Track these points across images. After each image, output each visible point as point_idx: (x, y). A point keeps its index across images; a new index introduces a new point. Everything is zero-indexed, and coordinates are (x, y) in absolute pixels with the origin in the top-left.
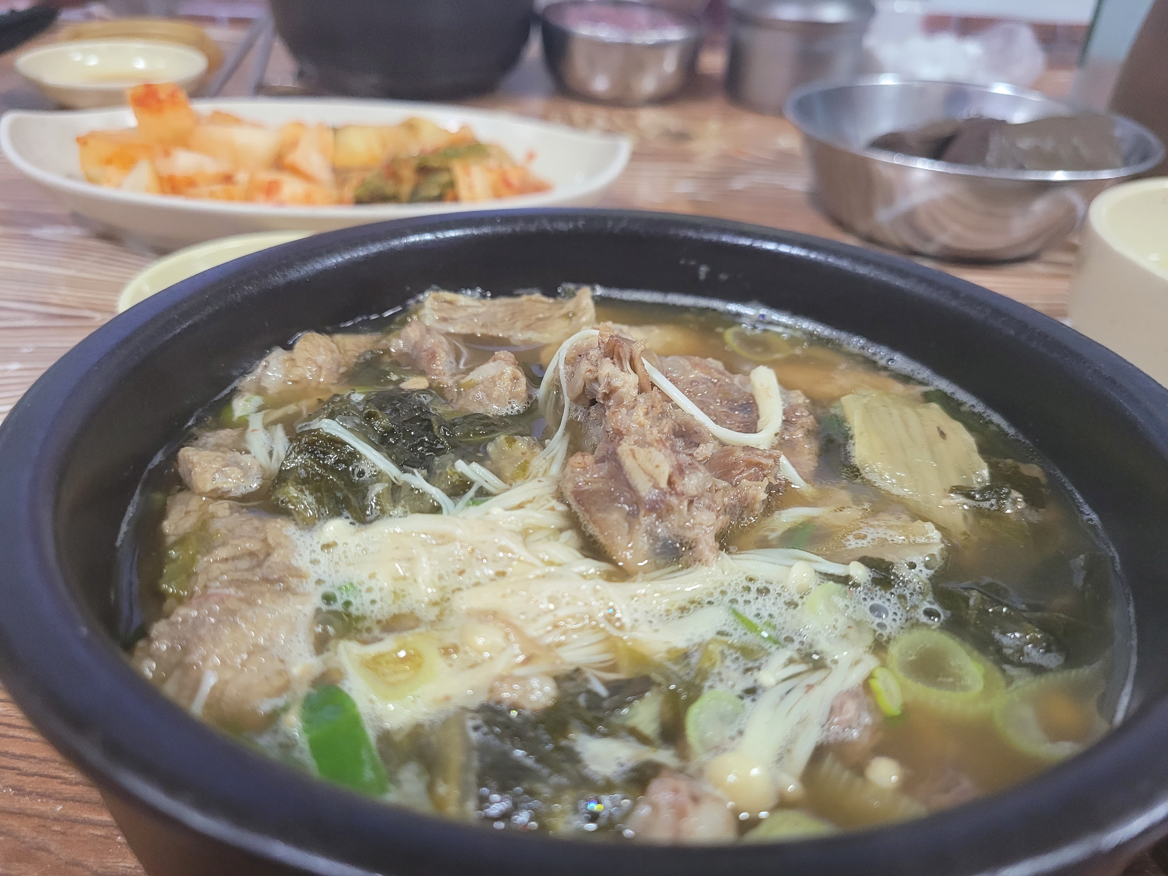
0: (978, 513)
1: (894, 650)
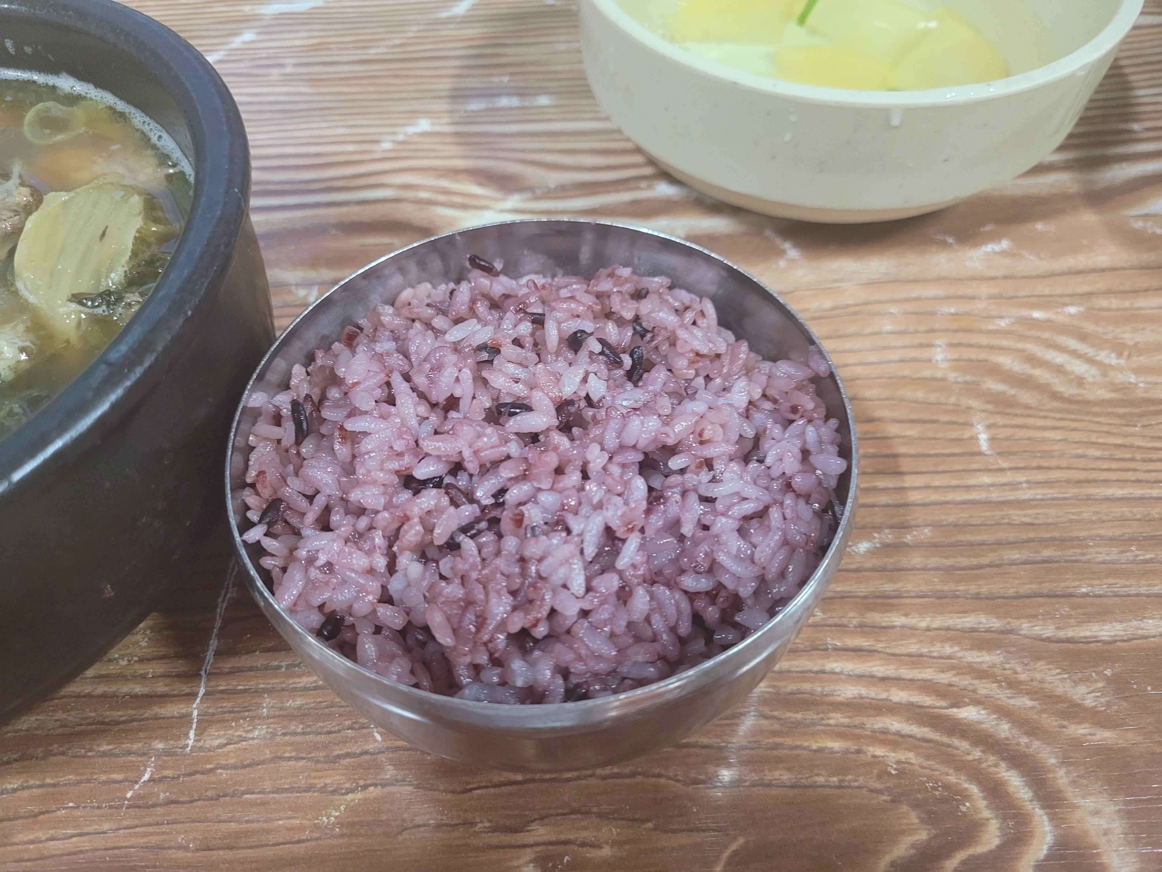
0: (94, 319)
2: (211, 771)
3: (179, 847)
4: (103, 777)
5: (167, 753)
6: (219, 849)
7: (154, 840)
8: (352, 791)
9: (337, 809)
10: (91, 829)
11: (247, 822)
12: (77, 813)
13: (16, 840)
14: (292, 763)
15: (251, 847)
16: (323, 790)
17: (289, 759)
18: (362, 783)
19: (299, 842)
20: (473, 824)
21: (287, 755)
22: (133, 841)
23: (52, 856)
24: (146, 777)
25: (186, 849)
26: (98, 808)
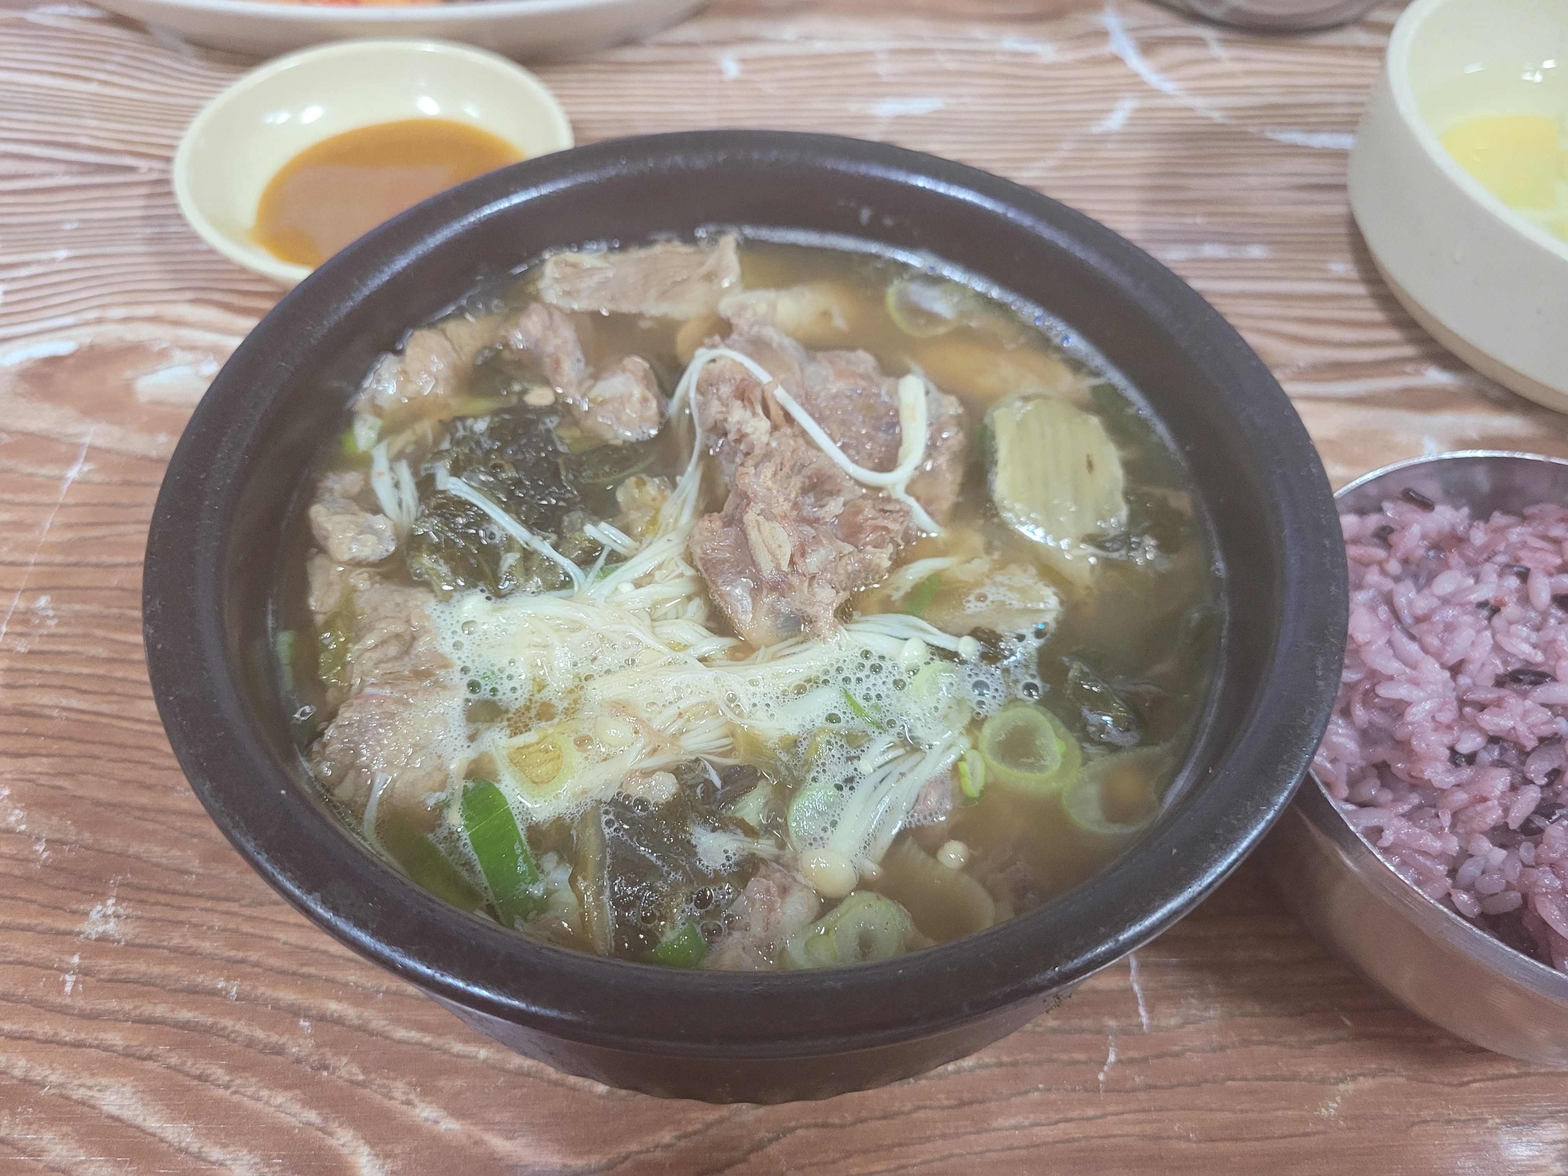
0: (1107, 564)
1: (987, 730)
2: (1177, 1055)
3: (1179, 1138)
4: (1065, 1057)
5: (1124, 1032)
6: (1224, 1140)
7: (1149, 1129)
8: (1342, 1081)
9: (1335, 1101)
10: (1075, 1114)
11: (1242, 1111)
12: (1053, 1096)
13: (995, 1124)
14: (1265, 1048)
15: (1257, 1139)
16: (1309, 1078)
17: (1259, 1043)
18: (1348, 1072)
19: (1306, 1135)
20: (1485, 1121)
21: (1255, 1038)
22: (1127, 1129)
23: (1045, 1144)
24: (1112, 1058)
25: (1189, 1140)
26: (1074, 1090)
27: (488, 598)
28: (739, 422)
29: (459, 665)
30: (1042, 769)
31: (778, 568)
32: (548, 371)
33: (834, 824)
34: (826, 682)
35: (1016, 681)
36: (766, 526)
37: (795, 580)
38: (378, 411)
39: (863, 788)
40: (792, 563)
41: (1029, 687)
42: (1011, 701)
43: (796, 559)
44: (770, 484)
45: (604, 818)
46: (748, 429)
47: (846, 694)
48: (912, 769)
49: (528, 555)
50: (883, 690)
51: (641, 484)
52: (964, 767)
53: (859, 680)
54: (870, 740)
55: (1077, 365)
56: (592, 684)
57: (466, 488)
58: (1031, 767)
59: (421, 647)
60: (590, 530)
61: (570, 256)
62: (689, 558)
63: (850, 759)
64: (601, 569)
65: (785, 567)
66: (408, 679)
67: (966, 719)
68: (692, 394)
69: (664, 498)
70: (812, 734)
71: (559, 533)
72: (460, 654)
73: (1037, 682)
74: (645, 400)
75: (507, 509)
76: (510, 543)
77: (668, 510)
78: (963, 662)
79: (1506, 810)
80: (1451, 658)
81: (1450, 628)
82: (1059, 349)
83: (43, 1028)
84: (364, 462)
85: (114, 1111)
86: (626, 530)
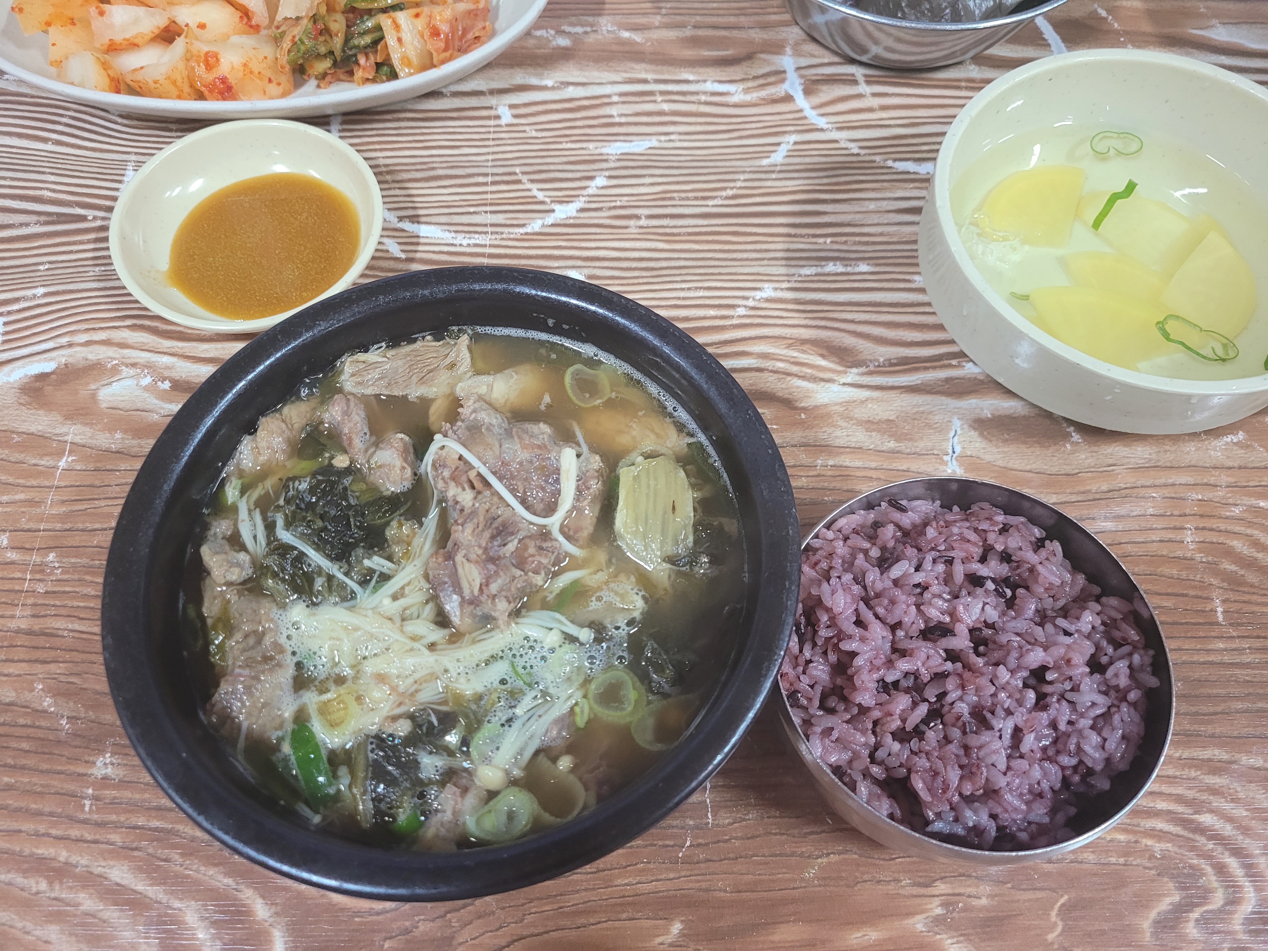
0: (679, 574)
1: (593, 686)
2: (727, 841)
3: (720, 890)
4: (660, 843)
5: (697, 827)
6: (745, 891)
7: (704, 885)
8: (820, 857)
9: (814, 869)
10: (663, 877)
11: (759, 875)
12: (651, 866)
13: (616, 883)
14: (778, 837)
15: (765, 891)
16: (801, 855)
17: (776, 834)
18: (825, 852)
19: (794, 888)
20: (900, 881)
21: (773, 831)
22: (691, 885)
23: (644, 894)
24: (688, 843)
25: (726, 891)
26: (664, 863)
27: (308, 606)
28: (454, 496)
29: (290, 650)
30: (623, 709)
31: (472, 592)
32: (345, 444)
33: (498, 749)
34: (502, 658)
35: (614, 654)
36: (467, 565)
37: (483, 598)
38: (241, 474)
39: (516, 725)
40: (481, 589)
41: (621, 658)
42: (609, 667)
43: (484, 587)
44: (470, 538)
45: (370, 747)
46: (459, 499)
47: (513, 665)
48: (546, 712)
49: (330, 578)
50: (533, 662)
51: (401, 525)
52: (577, 709)
53: (521, 656)
54: (524, 694)
55: (681, 427)
56: (366, 663)
57: (292, 538)
58: (616, 709)
59: (268, 641)
60: (367, 563)
61: (361, 356)
62: (426, 577)
63: (511, 707)
64: (374, 587)
65: (476, 593)
66: (259, 663)
67: (581, 680)
68: (429, 469)
69: (415, 534)
70: (489, 692)
71: (349, 563)
72: (290, 642)
73: (625, 654)
74: (404, 468)
75: (318, 549)
76: (320, 571)
77: (417, 541)
78: (582, 644)
79: (904, 721)
80: (892, 620)
81: (893, 602)
82: (671, 415)
83: (75, 833)
84: (234, 509)
85: (118, 880)
86: (390, 558)
